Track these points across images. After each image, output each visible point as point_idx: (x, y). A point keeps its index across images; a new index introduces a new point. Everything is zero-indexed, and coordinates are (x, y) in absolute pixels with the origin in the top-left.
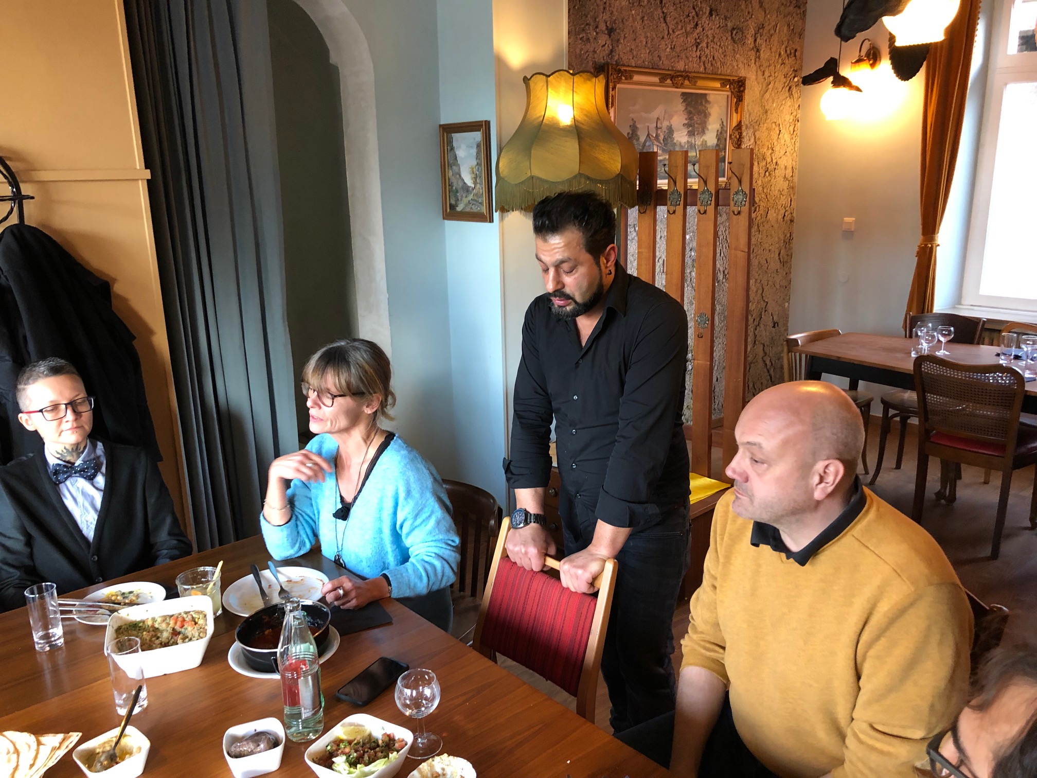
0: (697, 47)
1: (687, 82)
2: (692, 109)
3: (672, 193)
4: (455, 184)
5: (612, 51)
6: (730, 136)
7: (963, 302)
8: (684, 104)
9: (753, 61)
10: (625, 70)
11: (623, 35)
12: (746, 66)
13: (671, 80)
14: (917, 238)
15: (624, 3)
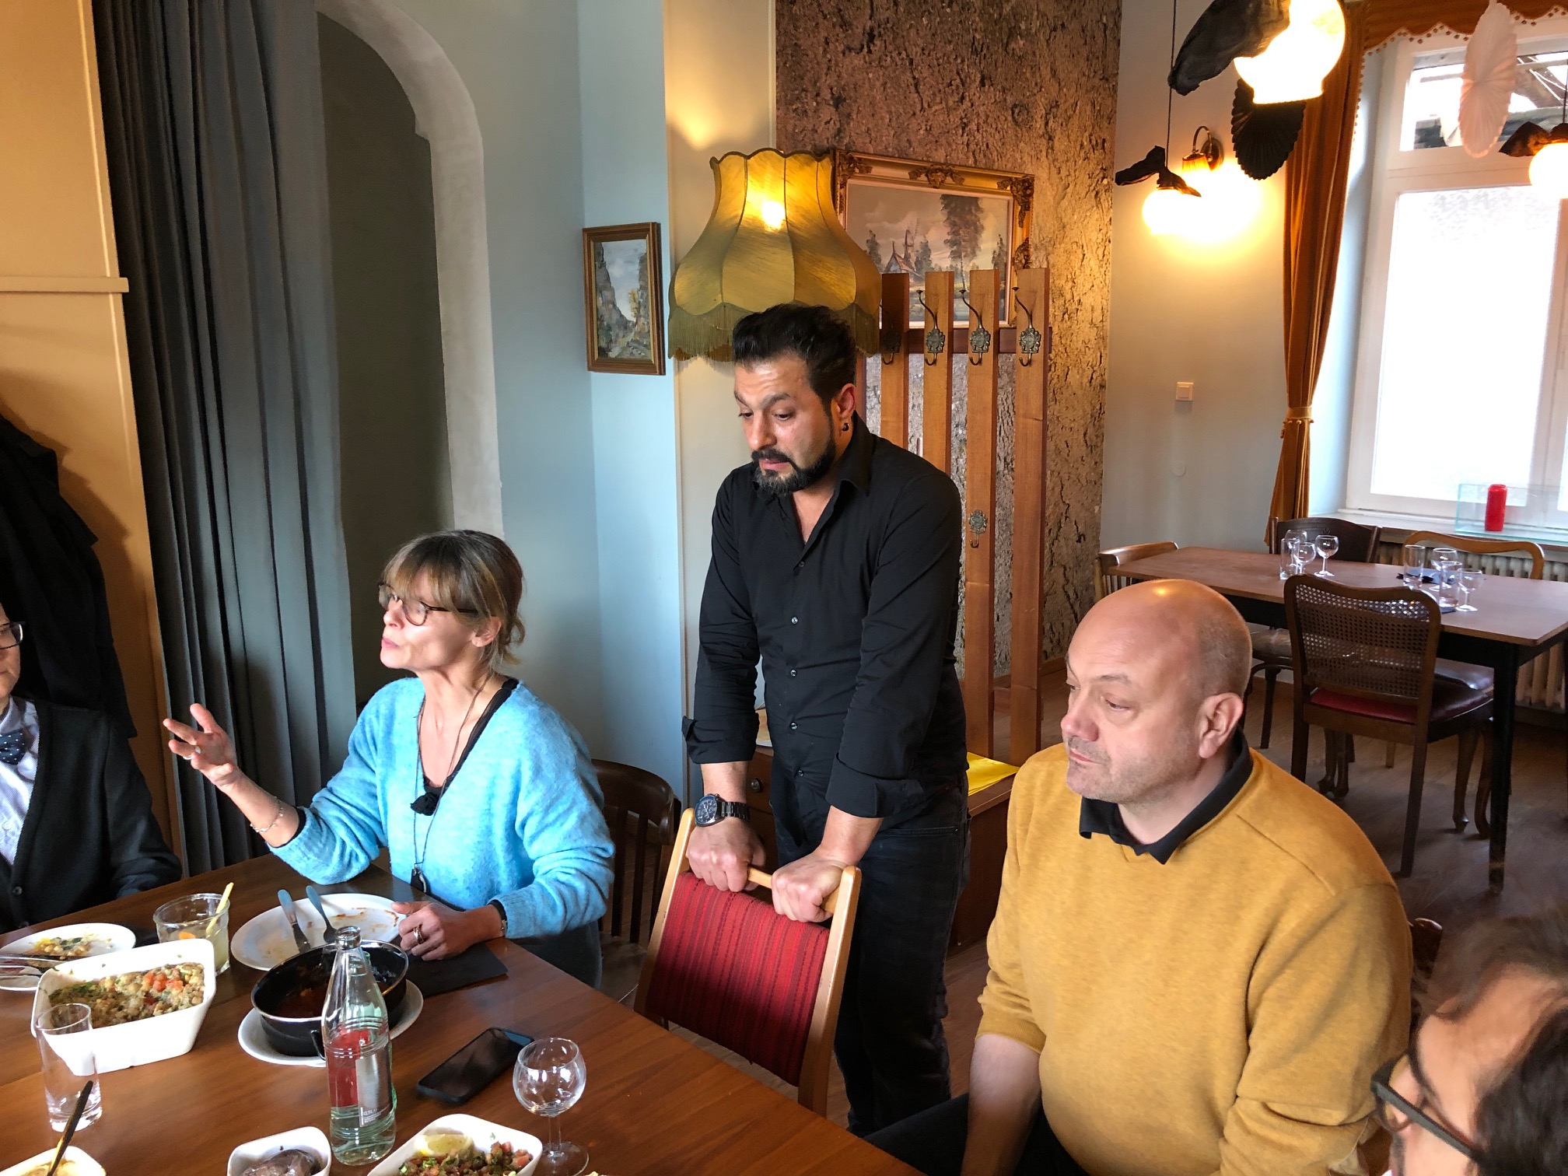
0: (963, 129)
1: (949, 180)
2: (956, 220)
3: (932, 334)
4: (606, 317)
5: (839, 131)
6: (1013, 260)
7: (1348, 505)
8: (945, 212)
9: (1044, 153)
10: (860, 159)
11: (855, 108)
12: (1035, 160)
13: (927, 176)
14: (1282, 411)
15: (856, 62)
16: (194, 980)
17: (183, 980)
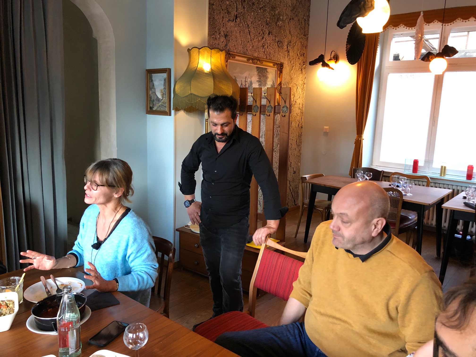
0: (263, 47)
1: (258, 62)
2: (261, 75)
3: (255, 107)
4: (153, 97)
5: (226, 45)
6: (277, 88)
7: (373, 165)
8: (257, 72)
9: (287, 56)
10: (232, 54)
11: (231, 38)
12: (284, 58)
13: (252, 60)
14: (355, 136)
15: (232, 24)
16: (11, 306)
17: (7, 305)
